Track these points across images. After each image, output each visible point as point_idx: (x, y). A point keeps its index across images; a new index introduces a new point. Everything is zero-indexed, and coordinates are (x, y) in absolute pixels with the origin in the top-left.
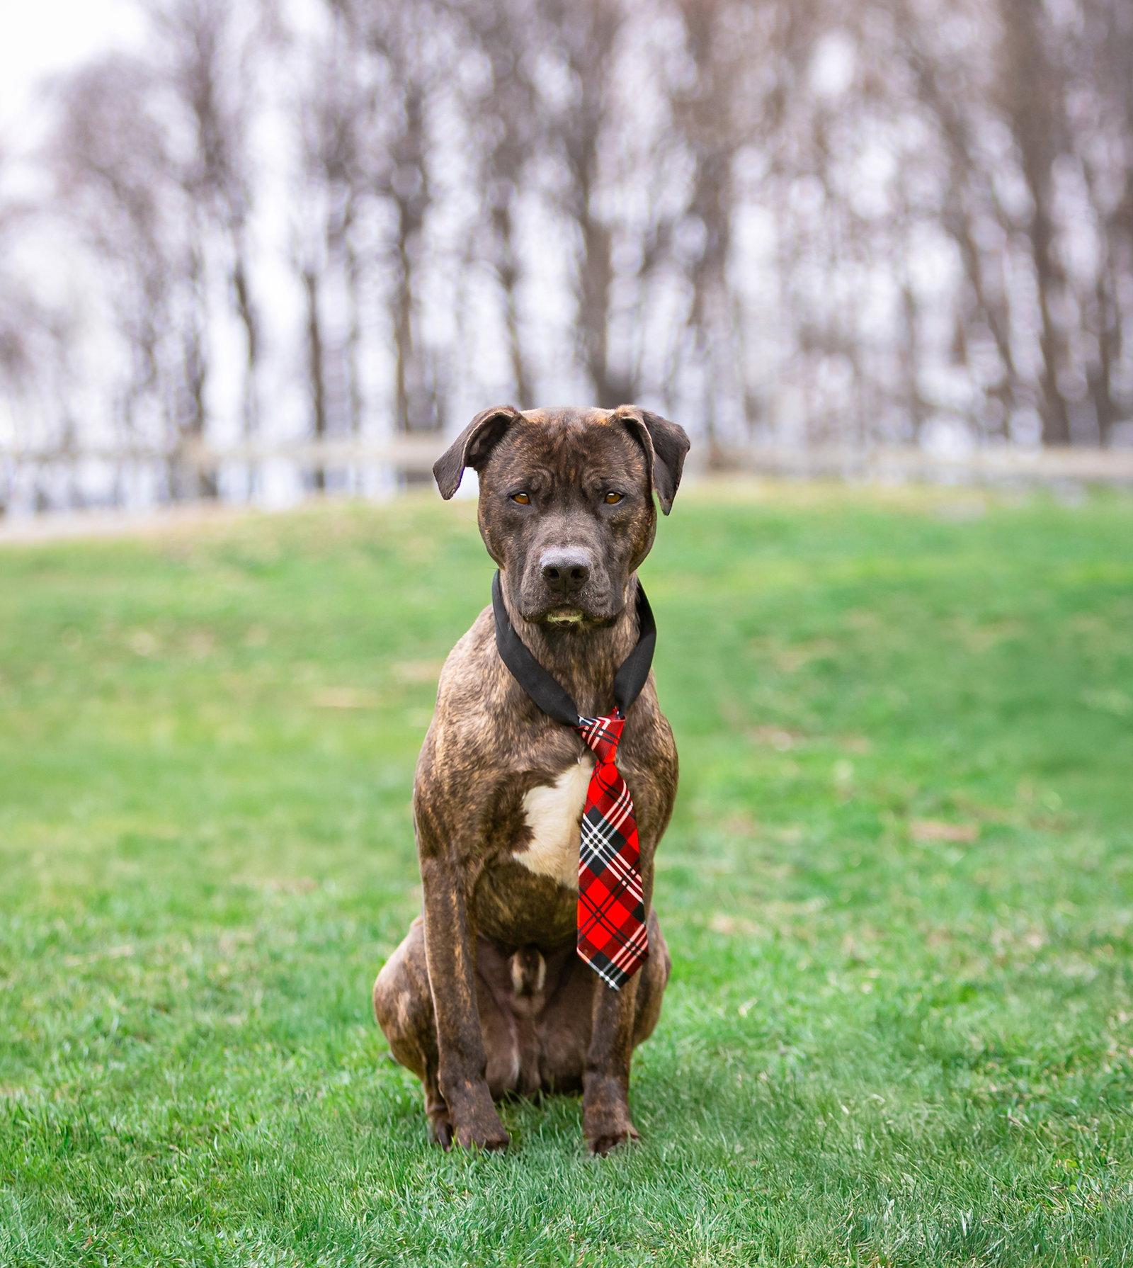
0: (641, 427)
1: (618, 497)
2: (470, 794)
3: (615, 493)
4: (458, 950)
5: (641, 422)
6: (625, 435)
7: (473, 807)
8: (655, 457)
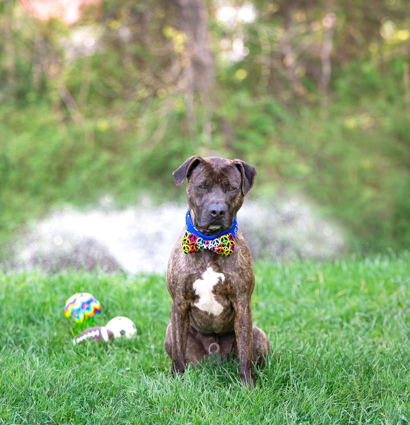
0: (242, 166)
1: (233, 189)
2: (178, 282)
3: (232, 188)
4: (177, 332)
5: (242, 165)
6: (236, 169)
7: (179, 287)
8: (244, 176)
